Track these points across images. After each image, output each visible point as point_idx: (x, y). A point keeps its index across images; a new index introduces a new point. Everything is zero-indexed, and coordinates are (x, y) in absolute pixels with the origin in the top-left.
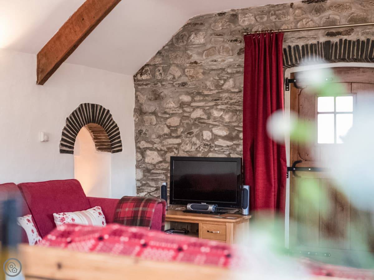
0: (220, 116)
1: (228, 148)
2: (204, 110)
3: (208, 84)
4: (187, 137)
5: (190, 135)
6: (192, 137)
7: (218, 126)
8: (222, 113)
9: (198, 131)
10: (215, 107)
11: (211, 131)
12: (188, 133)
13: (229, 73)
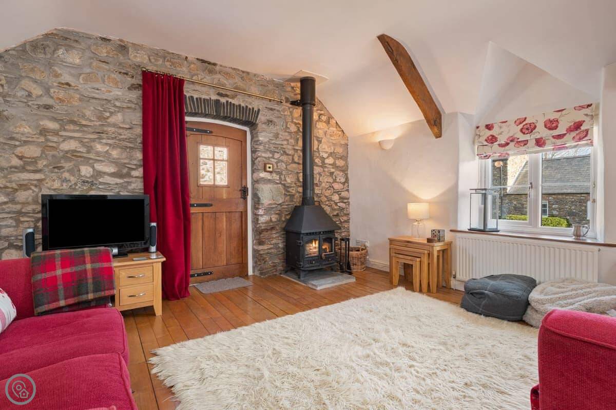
0: (105, 151)
1: (116, 186)
2: (82, 142)
3: (88, 113)
4: (52, 172)
5: (60, 169)
6: (62, 173)
7: (104, 161)
8: (108, 148)
9: (70, 166)
10: (97, 140)
11: (93, 167)
12: (54, 168)
13: (117, 107)
